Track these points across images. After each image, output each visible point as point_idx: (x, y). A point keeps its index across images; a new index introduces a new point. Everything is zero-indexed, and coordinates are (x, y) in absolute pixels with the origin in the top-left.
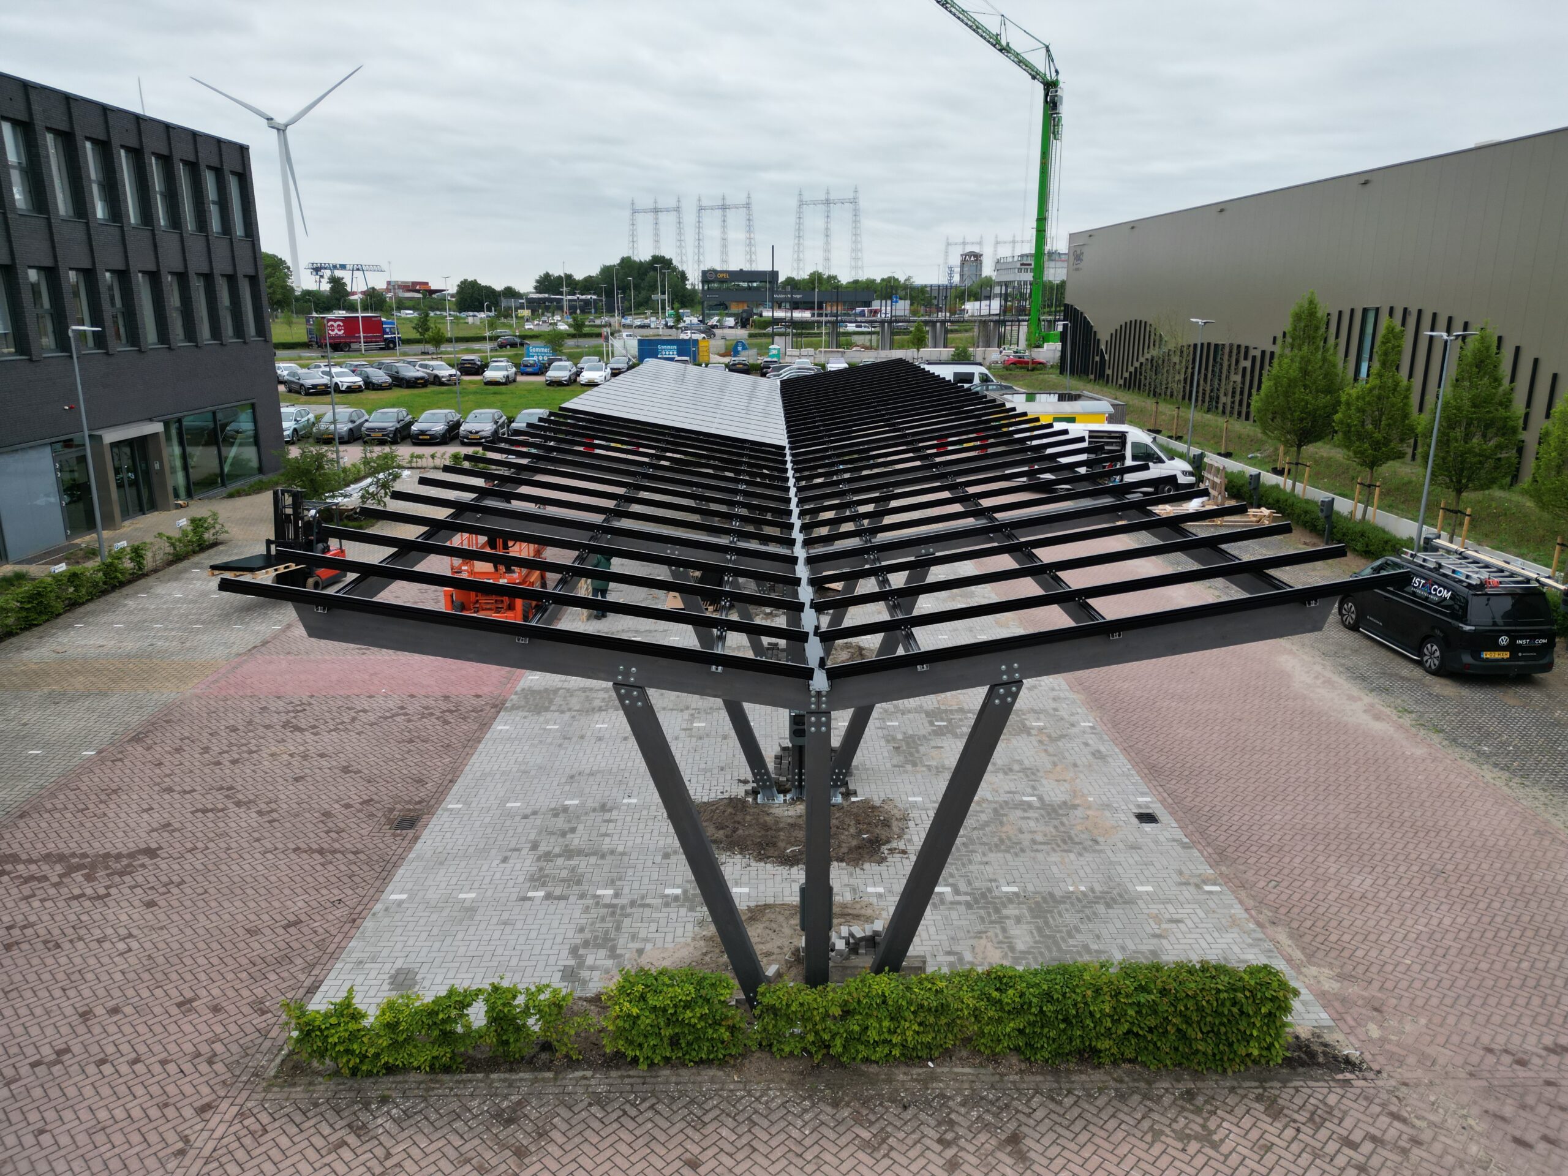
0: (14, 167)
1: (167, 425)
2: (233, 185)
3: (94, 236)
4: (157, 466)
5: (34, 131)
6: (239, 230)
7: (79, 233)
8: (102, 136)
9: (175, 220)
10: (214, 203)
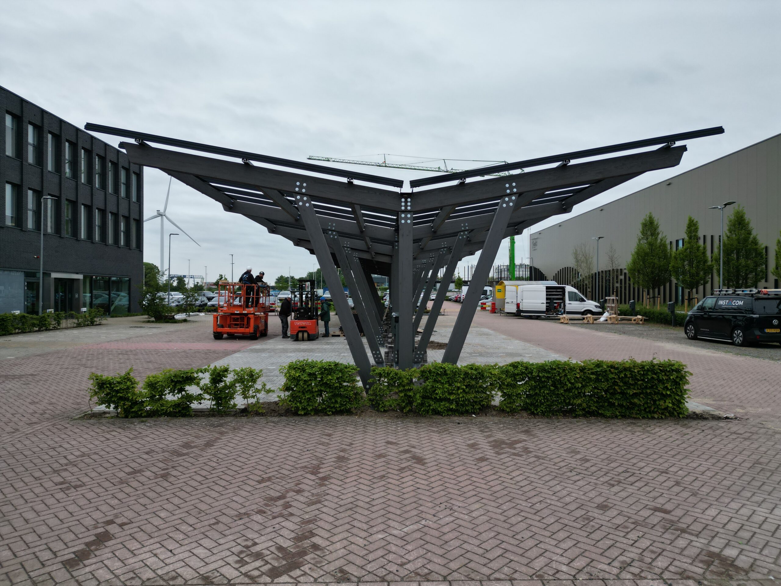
0: (30, 144)
1: (84, 277)
2: (134, 178)
3: (63, 182)
4: (77, 296)
5: (43, 131)
6: (134, 198)
7: (56, 180)
8: (74, 140)
9: (103, 185)
10: (123, 184)
